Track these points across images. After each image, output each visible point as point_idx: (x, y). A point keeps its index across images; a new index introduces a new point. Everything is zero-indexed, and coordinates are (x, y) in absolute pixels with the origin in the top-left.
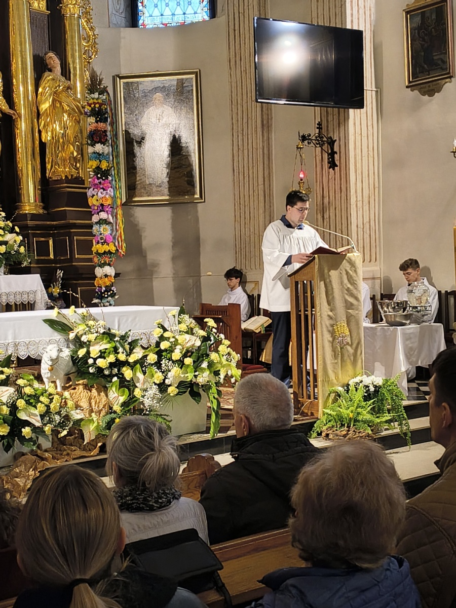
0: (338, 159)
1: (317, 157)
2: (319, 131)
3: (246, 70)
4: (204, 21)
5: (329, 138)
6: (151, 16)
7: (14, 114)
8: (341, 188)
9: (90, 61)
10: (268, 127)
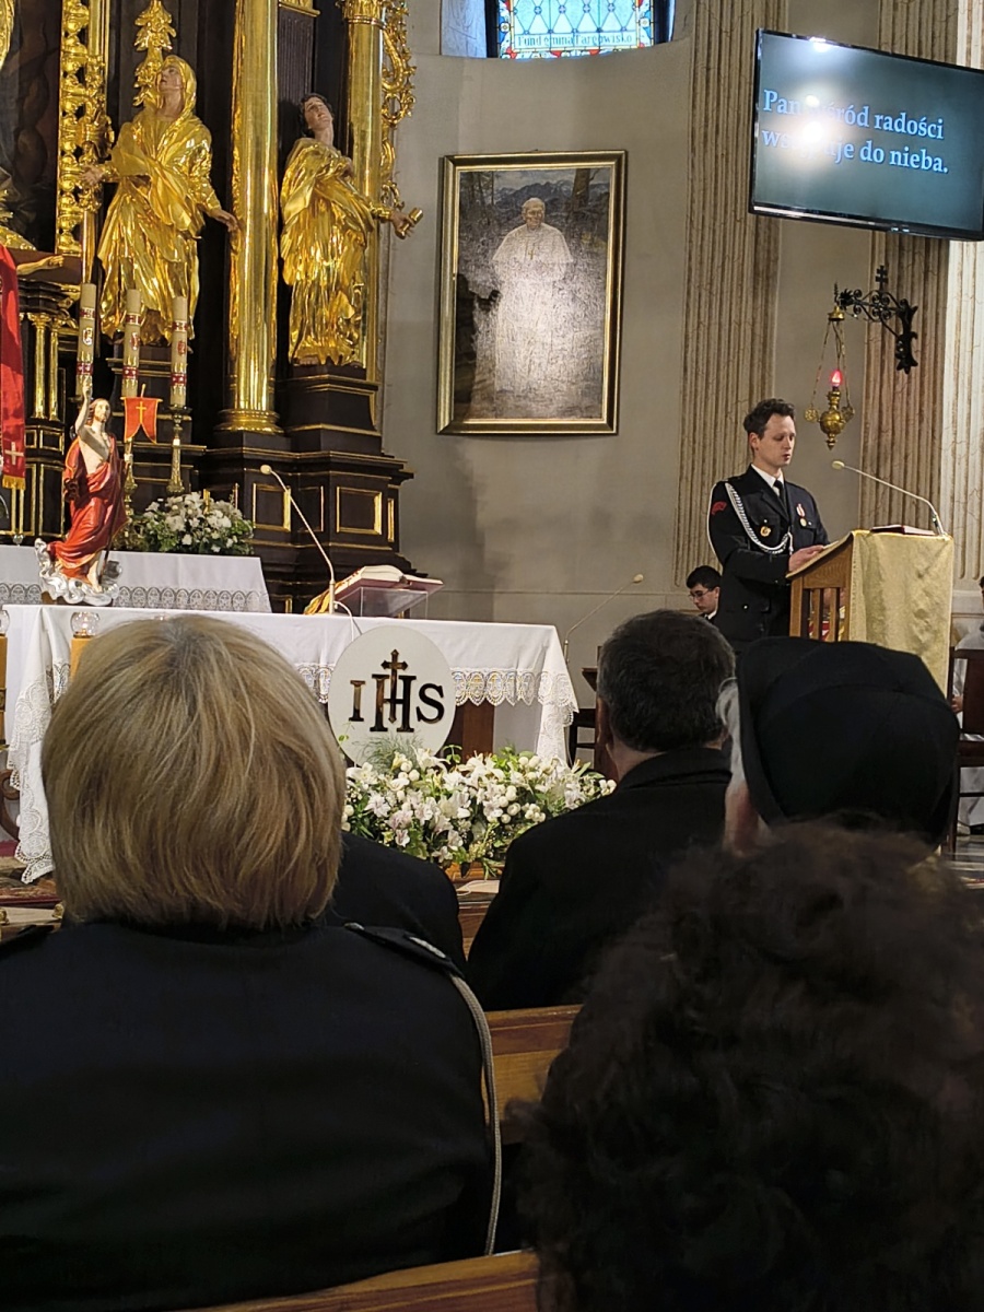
0: (920, 349)
1: (872, 345)
2: (881, 286)
3: (727, 154)
4: (641, 48)
5: (901, 302)
6: (526, 32)
7: (231, 221)
8: (921, 411)
9: (396, 122)
10: (768, 278)
